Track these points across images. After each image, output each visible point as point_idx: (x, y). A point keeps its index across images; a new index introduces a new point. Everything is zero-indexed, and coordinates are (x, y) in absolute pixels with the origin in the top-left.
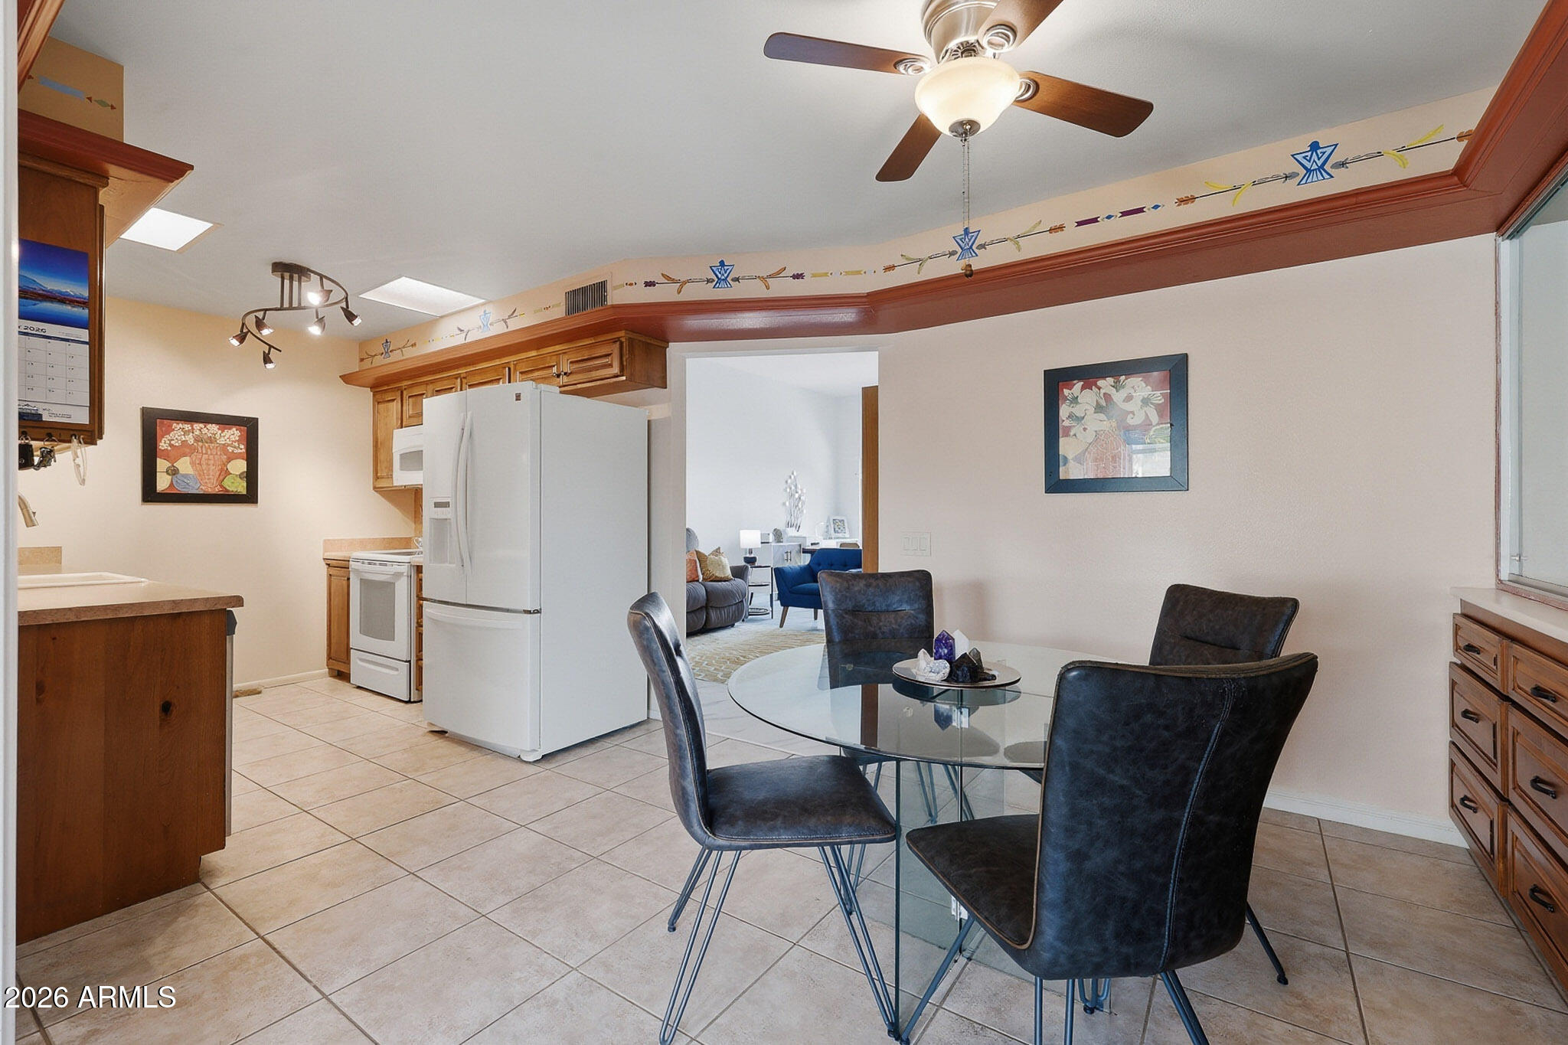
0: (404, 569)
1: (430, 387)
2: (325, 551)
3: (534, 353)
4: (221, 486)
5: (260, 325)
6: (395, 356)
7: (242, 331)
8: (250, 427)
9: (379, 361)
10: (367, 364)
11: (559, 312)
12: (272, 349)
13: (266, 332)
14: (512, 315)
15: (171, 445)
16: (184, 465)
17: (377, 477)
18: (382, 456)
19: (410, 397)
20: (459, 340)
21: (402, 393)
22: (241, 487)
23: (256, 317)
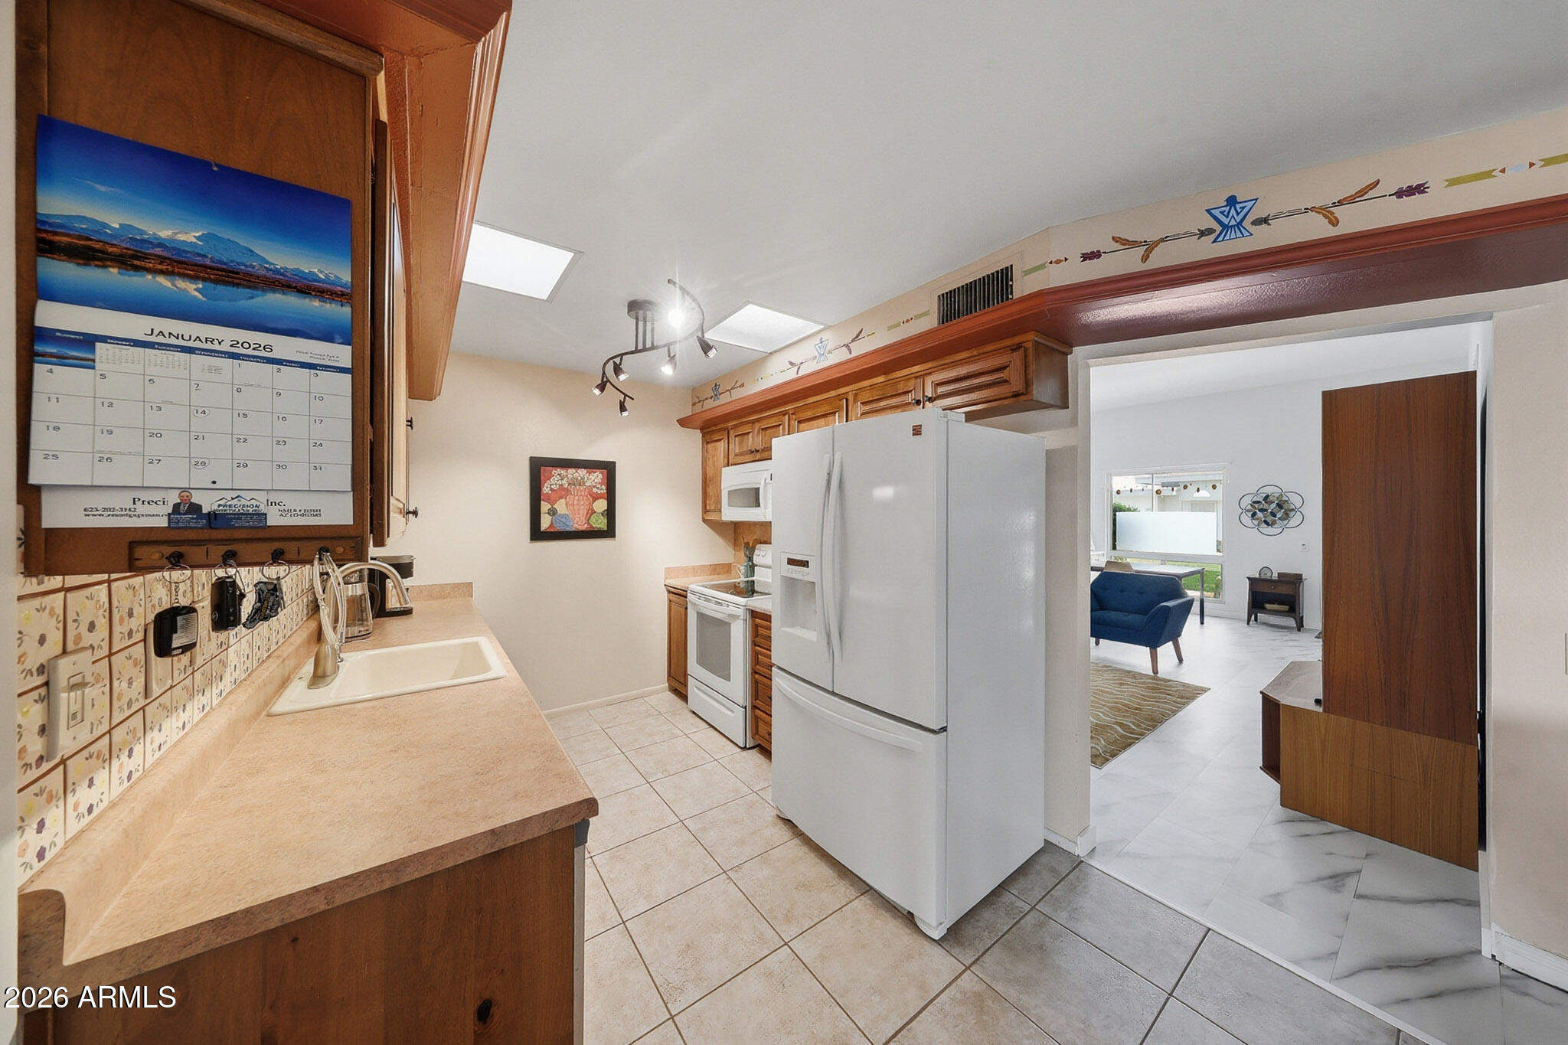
0: (740, 612)
1: (757, 426)
2: (666, 579)
3: (881, 379)
4: (589, 524)
5: (618, 370)
6: (725, 399)
7: (602, 380)
8: (609, 469)
9: (710, 404)
10: (698, 408)
11: (930, 322)
12: (627, 398)
13: (622, 377)
14: (857, 337)
15: (551, 489)
16: (561, 506)
17: (705, 511)
18: (710, 491)
19: (736, 436)
20: (791, 375)
21: (728, 431)
22: (601, 523)
23: (614, 362)
